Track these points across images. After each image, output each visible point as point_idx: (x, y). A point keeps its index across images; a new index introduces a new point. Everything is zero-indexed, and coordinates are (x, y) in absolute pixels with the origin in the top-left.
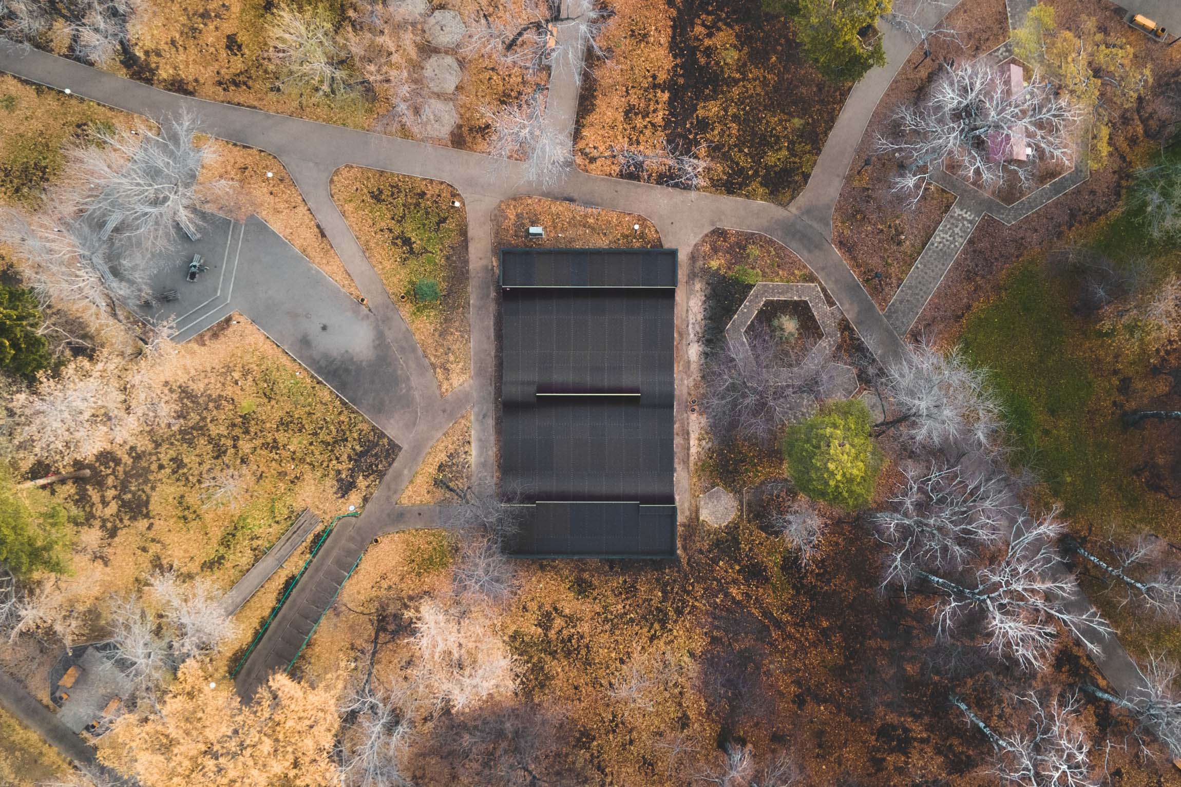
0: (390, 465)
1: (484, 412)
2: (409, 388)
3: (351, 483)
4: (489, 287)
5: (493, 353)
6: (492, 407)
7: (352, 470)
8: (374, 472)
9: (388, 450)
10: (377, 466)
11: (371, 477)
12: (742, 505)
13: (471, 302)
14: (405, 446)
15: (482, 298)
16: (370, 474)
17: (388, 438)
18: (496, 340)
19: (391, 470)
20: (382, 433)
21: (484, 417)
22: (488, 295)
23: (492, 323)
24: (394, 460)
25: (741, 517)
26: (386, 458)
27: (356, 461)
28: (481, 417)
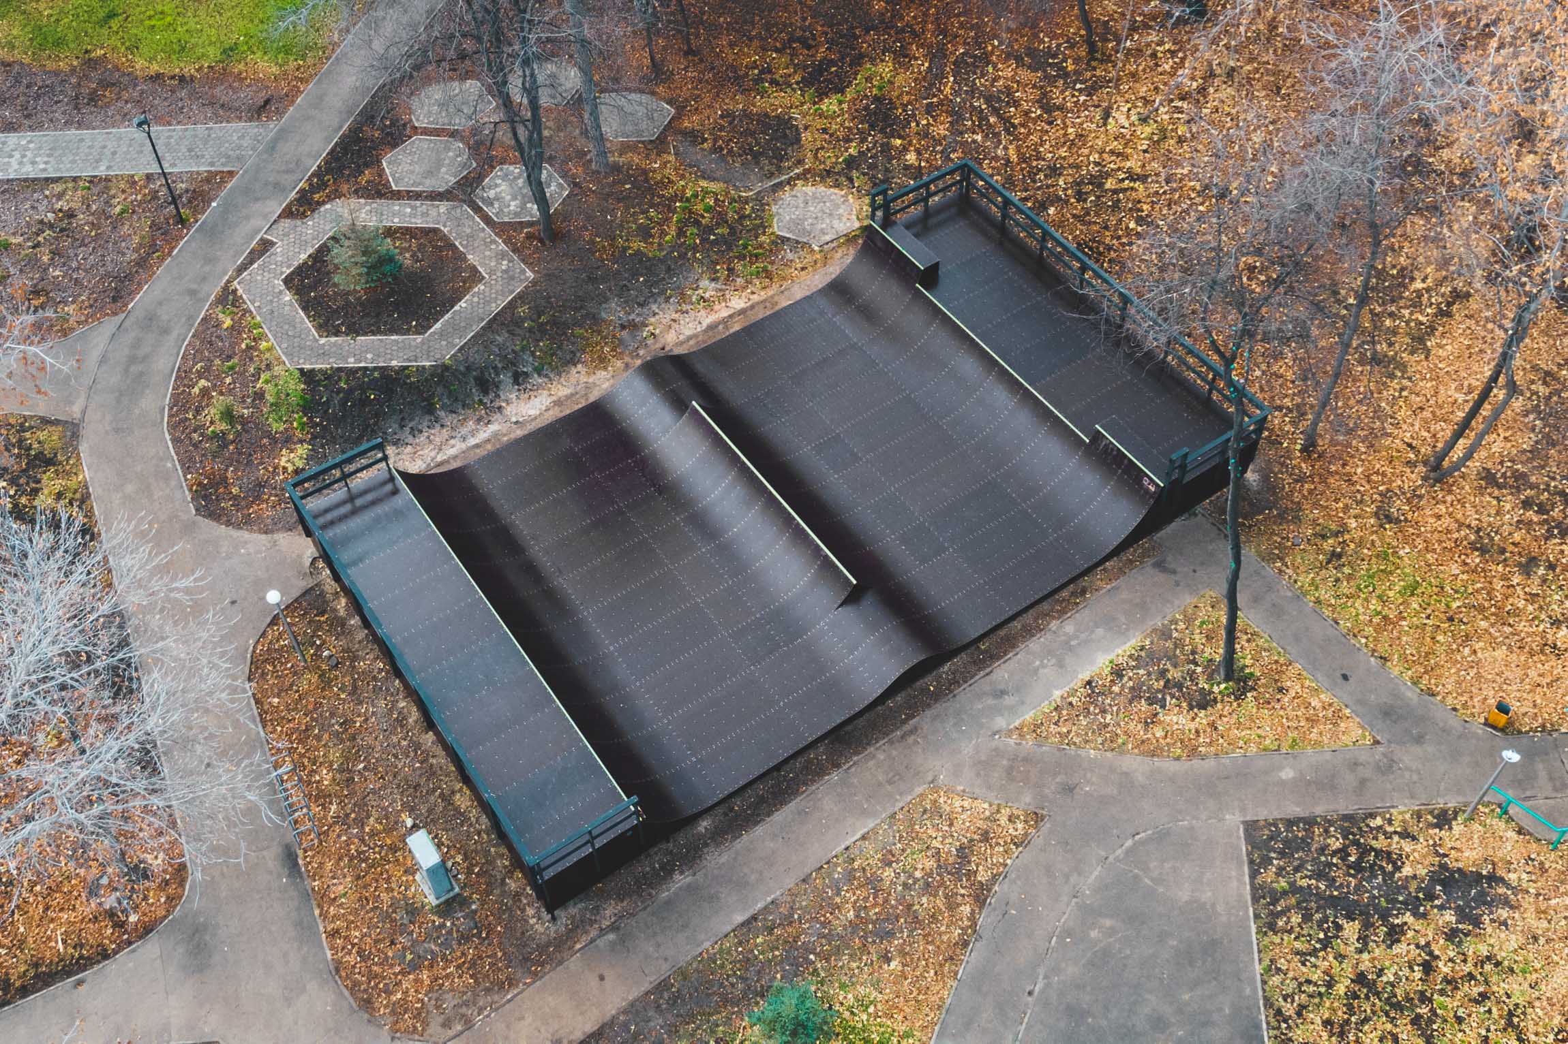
0: (1310, 822)
1: (991, 701)
2: (1088, 913)
3: (1443, 883)
4: (669, 903)
5: (835, 776)
6: (964, 694)
7: (1413, 905)
8: (1365, 851)
9: (1282, 854)
10: (1343, 852)
11: (1380, 843)
12: (780, 186)
13: (739, 918)
14: (1234, 820)
15: (713, 898)
16: (1378, 853)
17: (1254, 874)
18: (796, 793)
19: (1319, 810)
20: (1255, 900)
21: (1003, 693)
22: (691, 889)
23: (759, 830)
24: (1290, 823)
25: (803, 176)
26: (1304, 844)
27: (1384, 916)
28: (1008, 700)
